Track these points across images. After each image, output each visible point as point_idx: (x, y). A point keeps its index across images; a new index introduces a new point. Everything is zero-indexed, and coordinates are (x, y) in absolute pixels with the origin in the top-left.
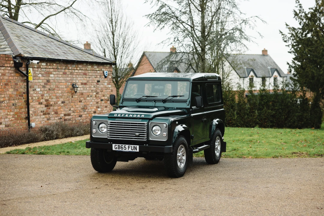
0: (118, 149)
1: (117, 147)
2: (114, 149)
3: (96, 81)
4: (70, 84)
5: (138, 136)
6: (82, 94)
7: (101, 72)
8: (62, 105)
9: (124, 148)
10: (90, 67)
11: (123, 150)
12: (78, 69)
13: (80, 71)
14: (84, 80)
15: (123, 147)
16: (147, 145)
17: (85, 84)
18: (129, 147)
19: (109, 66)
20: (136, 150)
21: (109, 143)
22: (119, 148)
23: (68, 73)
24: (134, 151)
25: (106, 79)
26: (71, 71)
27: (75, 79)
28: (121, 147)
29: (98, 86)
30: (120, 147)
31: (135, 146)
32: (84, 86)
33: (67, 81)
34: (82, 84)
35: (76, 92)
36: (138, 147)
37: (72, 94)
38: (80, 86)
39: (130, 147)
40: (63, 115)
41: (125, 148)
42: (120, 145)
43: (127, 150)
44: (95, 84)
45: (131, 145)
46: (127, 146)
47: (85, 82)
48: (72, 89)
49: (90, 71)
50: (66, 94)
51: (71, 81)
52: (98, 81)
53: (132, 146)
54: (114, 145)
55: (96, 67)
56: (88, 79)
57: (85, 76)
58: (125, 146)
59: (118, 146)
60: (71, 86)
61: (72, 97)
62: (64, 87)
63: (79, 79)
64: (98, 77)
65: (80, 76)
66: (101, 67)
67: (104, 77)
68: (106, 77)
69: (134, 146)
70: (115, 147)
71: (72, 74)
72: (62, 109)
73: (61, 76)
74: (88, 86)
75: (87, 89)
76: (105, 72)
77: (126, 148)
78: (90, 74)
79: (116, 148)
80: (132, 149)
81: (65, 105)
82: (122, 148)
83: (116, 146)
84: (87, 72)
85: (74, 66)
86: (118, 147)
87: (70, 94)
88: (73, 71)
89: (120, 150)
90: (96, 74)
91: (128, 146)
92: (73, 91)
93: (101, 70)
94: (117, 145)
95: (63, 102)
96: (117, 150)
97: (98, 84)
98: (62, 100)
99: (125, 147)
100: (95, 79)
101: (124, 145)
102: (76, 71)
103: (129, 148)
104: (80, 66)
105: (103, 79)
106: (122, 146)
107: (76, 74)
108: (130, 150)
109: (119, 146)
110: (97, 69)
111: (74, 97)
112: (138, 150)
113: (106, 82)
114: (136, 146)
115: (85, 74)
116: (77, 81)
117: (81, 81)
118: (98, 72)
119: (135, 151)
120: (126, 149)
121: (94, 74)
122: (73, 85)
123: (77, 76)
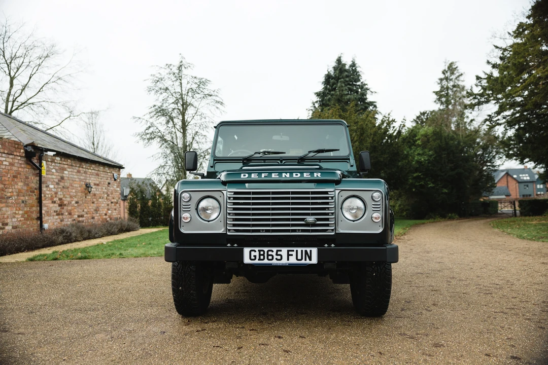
0: (260, 259)
1: (255, 256)
2: (247, 260)
3: (107, 183)
4: (83, 183)
5: (314, 225)
6: (95, 195)
7: (112, 174)
8: (76, 205)
9: (275, 257)
10: (102, 168)
11: (274, 262)
12: (92, 168)
13: (93, 171)
14: (97, 180)
15: (274, 254)
16: (333, 245)
17: (98, 185)
18: (290, 253)
19: (118, 169)
20: (310, 259)
21: (229, 245)
22: (262, 257)
23: (81, 172)
24: (303, 262)
25: (115, 182)
26: (84, 169)
27: (88, 178)
28: (268, 255)
29: (109, 188)
30: (263, 255)
31: (306, 251)
32: (97, 187)
33: (81, 180)
34: (95, 184)
35: (90, 192)
36: (315, 251)
37: (86, 194)
38: (94, 187)
39: (294, 253)
40: (76, 216)
41: (279, 257)
42: (266, 249)
43: (284, 261)
44: (106, 185)
45: (295, 249)
46: (284, 251)
47: (97, 182)
48: (85, 189)
49: (101, 172)
50: (80, 194)
51: (84, 181)
52: (109, 184)
53: (299, 249)
54: (246, 251)
55: (107, 169)
56: (100, 180)
57: (97, 177)
58: (277, 251)
59: (260, 251)
60: (84, 186)
61: (86, 197)
62: (78, 186)
63: (92, 179)
64: (109, 179)
65: (93, 176)
66: (112, 170)
67: (113, 179)
68: (115, 180)
69: (304, 249)
70: (249, 256)
71: (85, 172)
72: (75, 210)
73: (75, 174)
74: (100, 187)
75: (100, 190)
76: (115, 175)
77: (281, 256)
78: (102, 175)
79: (253, 258)
80: (299, 257)
81: (78, 206)
82: (270, 257)
83: (253, 253)
84: (99, 172)
85: (88, 165)
86: (260, 255)
87: (83, 194)
88: (87, 170)
89: (266, 261)
90: (107, 176)
91: (288, 251)
92: (86, 191)
93: (111, 173)
94: (257, 249)
95: (77, 202)
96: (257, 261)
97: (108, 186)
98: (76, 199)
99: (279, 253)
100: (106, 181)
101: (275, 249)
102: (90, 171)
103: (289, 255)
104: (93, 166)
105: (113, 182)
106: (270, 253)
107: (89, 173)
108: (293, 260)
109: (262, 253)
110: (108, 171)
111: (87, 197)
112: (314, 260)
113: (116, 184)
114: (308, 249)
115: (97, 175)
116: (90, 181)
117: (94, 182)
118: (109, 174)
119: (308, 262)
120: (281, 259)
121: (105, 176)
122: (86, 185)
123: (91, 176)
